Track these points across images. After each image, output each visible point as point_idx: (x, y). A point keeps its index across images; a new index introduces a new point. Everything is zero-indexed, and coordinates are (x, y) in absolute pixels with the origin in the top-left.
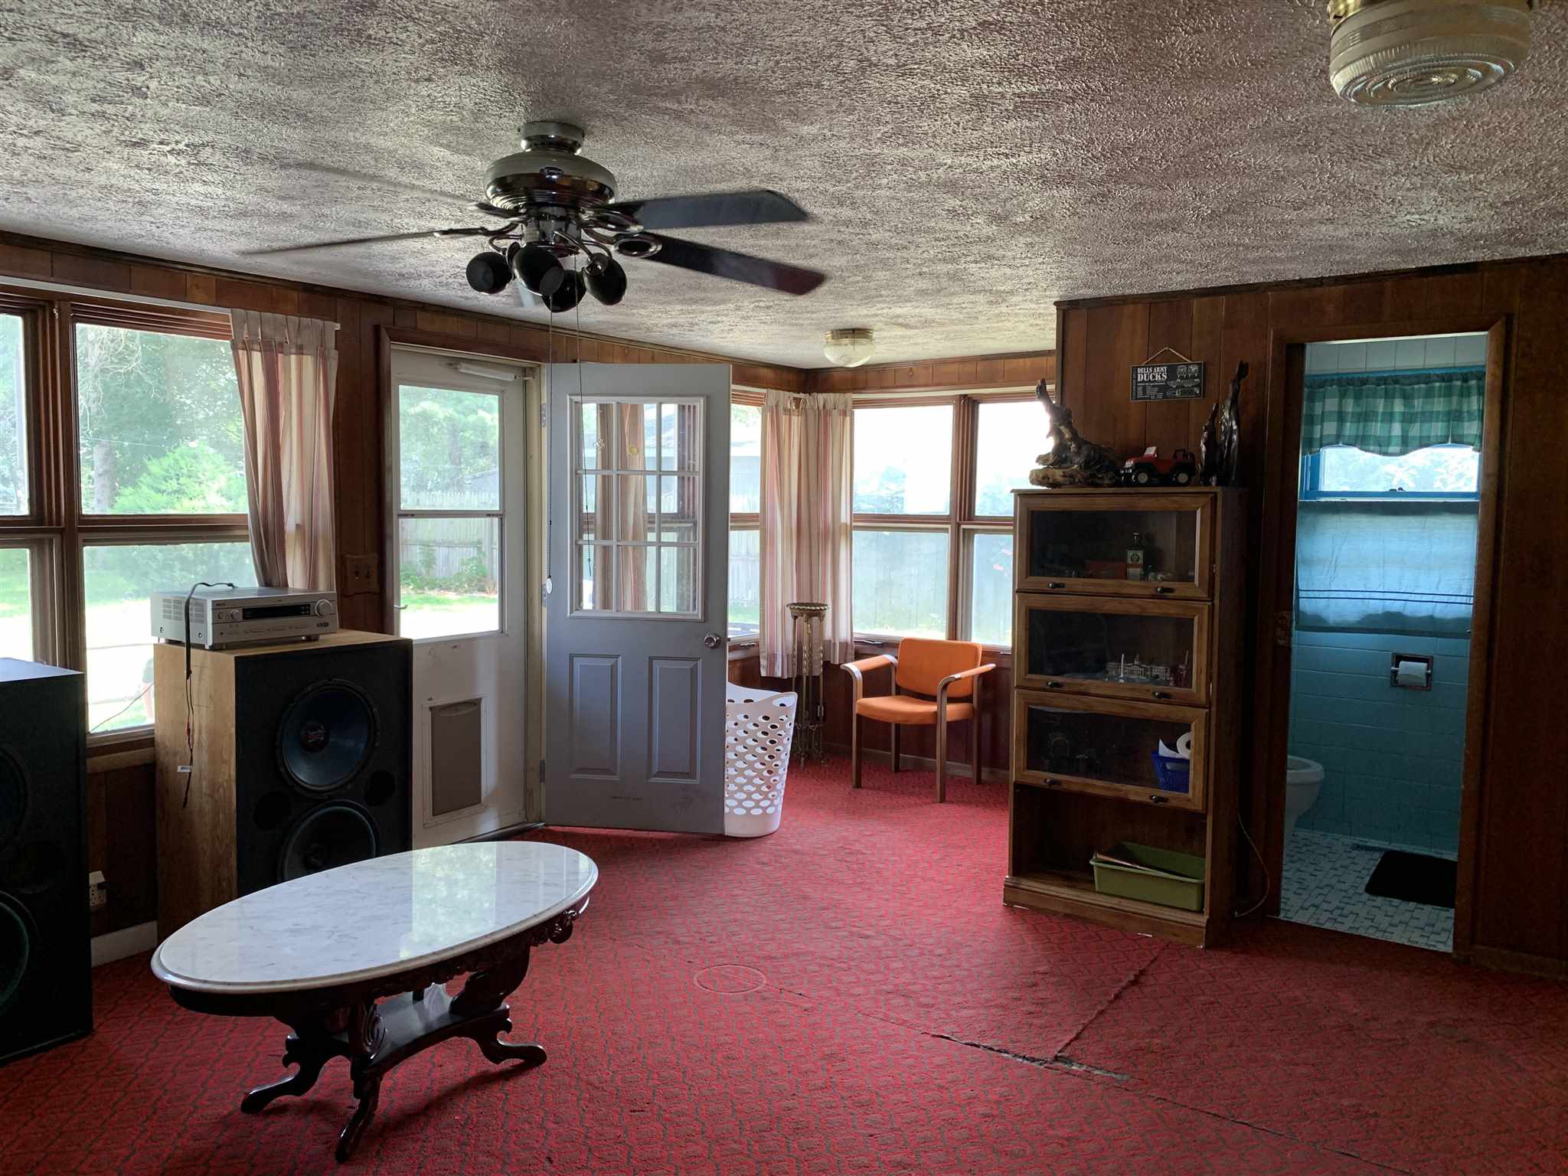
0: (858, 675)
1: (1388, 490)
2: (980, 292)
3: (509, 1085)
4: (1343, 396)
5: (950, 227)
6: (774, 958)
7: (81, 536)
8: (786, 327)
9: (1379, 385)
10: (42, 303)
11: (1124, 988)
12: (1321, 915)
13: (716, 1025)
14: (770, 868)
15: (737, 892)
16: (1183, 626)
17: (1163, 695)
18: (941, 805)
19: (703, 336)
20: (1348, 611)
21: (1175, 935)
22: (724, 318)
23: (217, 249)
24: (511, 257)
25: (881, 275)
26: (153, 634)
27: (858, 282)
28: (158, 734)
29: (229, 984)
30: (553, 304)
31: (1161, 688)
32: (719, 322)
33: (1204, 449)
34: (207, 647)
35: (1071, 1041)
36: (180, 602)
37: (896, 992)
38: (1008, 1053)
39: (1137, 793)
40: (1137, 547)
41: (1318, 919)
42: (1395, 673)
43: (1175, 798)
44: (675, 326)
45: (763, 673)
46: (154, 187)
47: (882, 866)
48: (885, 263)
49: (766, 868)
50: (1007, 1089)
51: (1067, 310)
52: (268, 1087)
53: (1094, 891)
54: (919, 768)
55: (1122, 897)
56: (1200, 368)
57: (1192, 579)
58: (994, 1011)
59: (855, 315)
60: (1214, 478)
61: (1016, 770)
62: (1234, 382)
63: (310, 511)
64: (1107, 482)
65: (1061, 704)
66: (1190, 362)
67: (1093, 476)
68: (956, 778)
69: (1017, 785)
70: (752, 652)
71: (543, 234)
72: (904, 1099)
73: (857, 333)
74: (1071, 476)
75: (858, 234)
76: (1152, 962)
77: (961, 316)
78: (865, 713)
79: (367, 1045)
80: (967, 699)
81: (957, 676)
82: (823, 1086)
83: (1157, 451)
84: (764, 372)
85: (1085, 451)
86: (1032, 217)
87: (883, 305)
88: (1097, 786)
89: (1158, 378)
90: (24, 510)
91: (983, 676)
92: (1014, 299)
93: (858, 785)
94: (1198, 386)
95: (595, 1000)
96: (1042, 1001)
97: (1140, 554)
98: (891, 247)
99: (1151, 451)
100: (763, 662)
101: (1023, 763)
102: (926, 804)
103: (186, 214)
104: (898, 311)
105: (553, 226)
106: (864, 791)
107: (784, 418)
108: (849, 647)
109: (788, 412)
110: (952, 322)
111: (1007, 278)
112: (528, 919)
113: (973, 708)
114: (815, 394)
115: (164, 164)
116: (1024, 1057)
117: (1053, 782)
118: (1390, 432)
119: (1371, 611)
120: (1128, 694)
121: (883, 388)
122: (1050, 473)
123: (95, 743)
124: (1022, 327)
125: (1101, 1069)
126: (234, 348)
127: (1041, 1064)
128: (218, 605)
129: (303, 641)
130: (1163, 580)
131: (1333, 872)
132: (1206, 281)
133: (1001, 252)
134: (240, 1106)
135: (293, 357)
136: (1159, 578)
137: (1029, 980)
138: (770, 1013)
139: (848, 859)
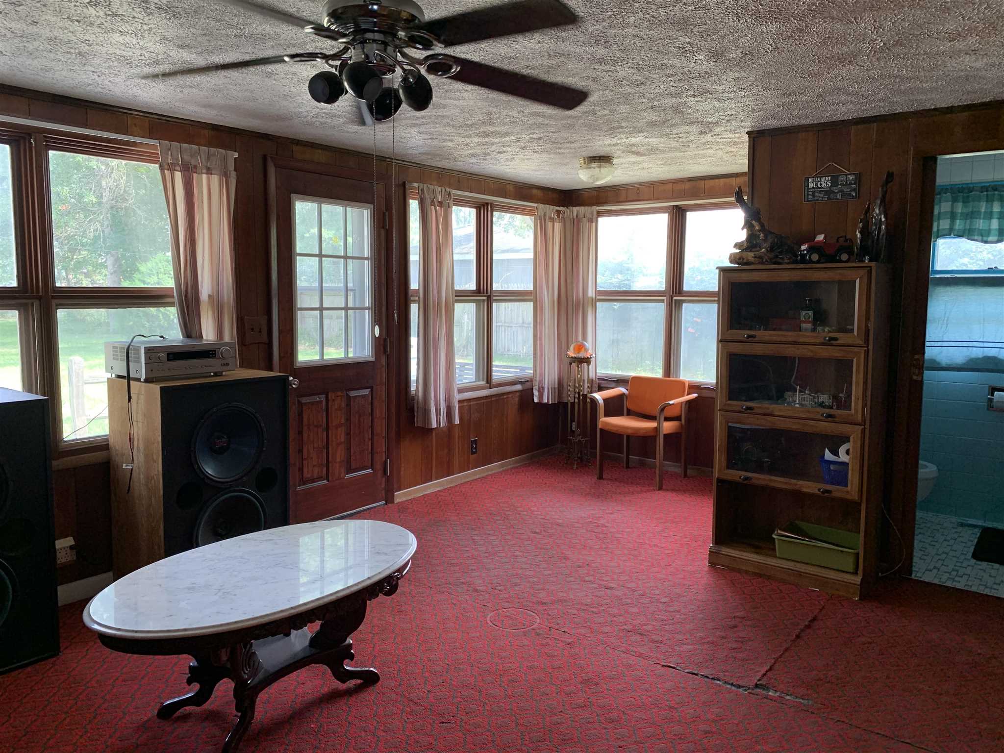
0: (601, 402)
1: (987, 268)
2: (693, 123)
3: (352, 700)
4: (955, 200)
5: (678, 63)
6: (545, 603)
7: (54, 302)
8: (552, 156)
9: (982, 192)
10: (23, 135)
11: (802, 630)
12: (942, 575)
13: (504, 654)
14: (541, 536)
15: (518, 553)
16: (844, 367)
17: (829, 416)
18: (660, 492)
19: (493, 164)
20: (958, 356)
21: (837, 590)
22: (509, 149)
23: (145, 95)
24: (341, 73)
25: (624, 109)
26: (107, 371)
27: (605, 115)
28: (111, 442)
29: (136, 632)
30: (376, 113)
31: (827, 411)
32: (504, 152)
33: (859, 235)
34: (142, 380)
35: (767, 671)
36: (124, 348)
37: (634, 631)
38: (719, 680)
39: (809, 487)
40: (807, 308)
41: (941, 579)
42: (991, 400)
43: (838, 491)
44: (473, 155)
45: (536, 400)
46: (86, 38)
47: (620, 536)
48: (627, 98)
49: (538, 536)
50: (722, 710)
51: (756, 137)
52: (176, 700)
53: (775, 557)
54: (642, 464)
55: (797, 562)
56: (856, 178)
57: (852, 331)
58: (706, 646)
59: (602, 144)
60: (867, 257)
61: (719, 468)
62: (882, 187)
63: (218, 285)
64: (786, 261)
65: (752, 422)
66: (848, 173)
67: (777, 256)
68: (669, 473)
69: (719, 481)
70: (527, 386)
71: (367, 57)
72: (644, 717)
73: (603, 159)
74: (760, 257)
75: (609, 71)
76: (821, 610)
77: (677, 145)
78: (606, 428)
79: (245, 673)
80: (677, 418)
81: (671, 402)
82: (583, 705)
83: (825, 237)
84: (535, 191)
85: (770, 240)
86: (742, 53)
87: (622, 136)
88: (778, 482)
89: (824, 185)
90: (14, 283)
91: (689, 402)
92: (718, 130)
93: (601, 477)
94: (854, 190)
95: (416, 634)
96: (742, 640)
97: (811, 313)
98: (632, 83)
99: (821, 237)
100: (536, 393)
101: (724, 464)
102: (648, 491)
103: (116, 64)
104: (633, 140)
105: (375, 47)
106: (605, 482)
107: (549, 224)
108: (594, 382)
109: (552, 220)
110: (671, 149)
111: (716, 110)
112: (363, 581)
113: (682, 424)
114: (571, 208)
115: (88, 16)
116: (732, 684)
117: (747, 479)
118: (990, 226)
119: (973, 356)
120: (802, 415)
121: (618, 202)
122: (745, 254)
123: (66, 448)
124: (720, 153)
125: (791, 695)
126: (162, 168)
127: (745, 690)
128: (149, 350)
129: (212, 376)
130: (830, 332)
131: (946, 543)
132: (863, 111)
133: (715, 87)
134: (156, 714)
135: (204, 176)
136: (826, 330)
137: (730, 623)
138: (543, 645)
139: (596, 531)
